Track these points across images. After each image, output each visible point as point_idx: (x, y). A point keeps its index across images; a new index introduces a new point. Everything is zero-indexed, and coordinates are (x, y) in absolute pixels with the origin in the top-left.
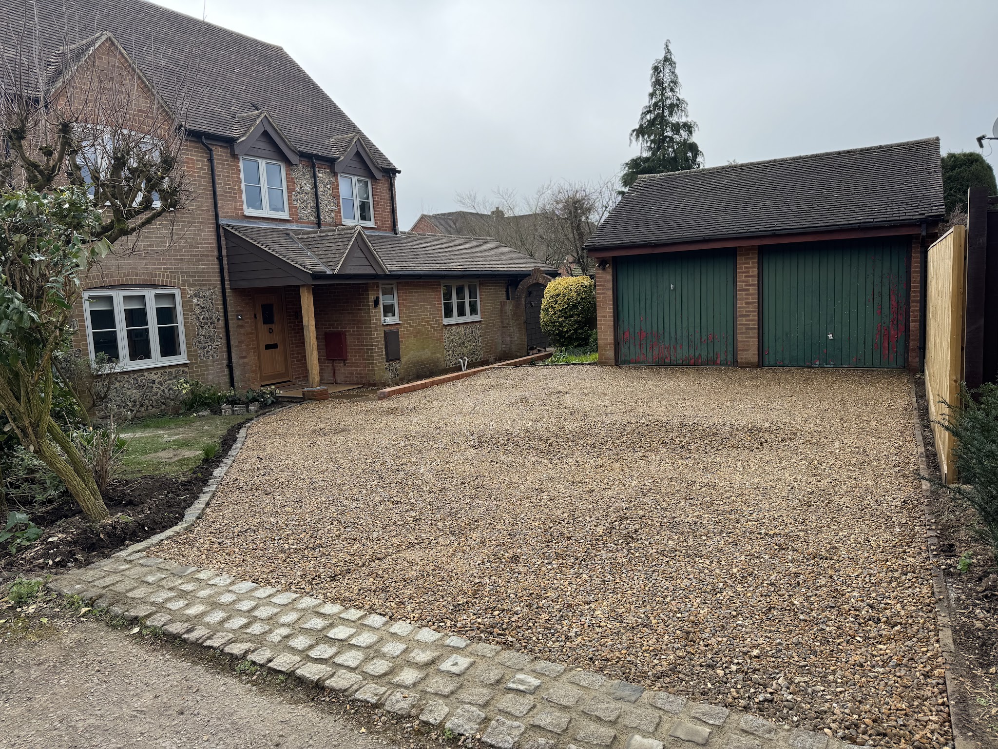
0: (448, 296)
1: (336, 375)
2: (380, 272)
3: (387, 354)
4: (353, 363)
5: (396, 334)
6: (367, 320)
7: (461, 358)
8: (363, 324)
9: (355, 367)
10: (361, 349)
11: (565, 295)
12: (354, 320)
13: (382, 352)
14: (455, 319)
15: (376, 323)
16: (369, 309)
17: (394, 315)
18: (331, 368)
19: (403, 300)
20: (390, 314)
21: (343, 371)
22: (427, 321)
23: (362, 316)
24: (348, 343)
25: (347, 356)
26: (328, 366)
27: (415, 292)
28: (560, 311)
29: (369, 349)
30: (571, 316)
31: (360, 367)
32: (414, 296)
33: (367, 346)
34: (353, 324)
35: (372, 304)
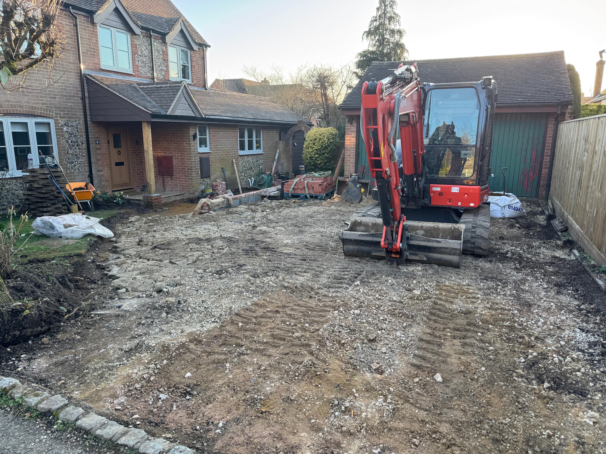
0: (242, 136)
1: (166, 186)
2: (198, 116)
3: (201, 173)
4: (177, 178)
5: (208, 159)
6: (188, 149)
7: (250, 178)
8: (185, 151)
9: (180, 181)
10: (184, 169)
11: (320, 139)
12: (178, 148)
13: (198, 171)
14: (247, 152)
15: (194, 151)
16: (190, 141)
17: (206, 146)
18: (162, 180)
19: (213, 136)
20: (204, 146)
21: (170, 183)
22: (228, 152)
23: (184, 146)
24: (174, 164)
25: (173, 173)
26: (159, 179)
27: (221, 131)
28: (316, 150)
29: (190, 169)
30: (323, 154)
31: (182, 181)
32: (220, 134)
33: (188, 167)
34: (178, 151)
35: (192, 138)
